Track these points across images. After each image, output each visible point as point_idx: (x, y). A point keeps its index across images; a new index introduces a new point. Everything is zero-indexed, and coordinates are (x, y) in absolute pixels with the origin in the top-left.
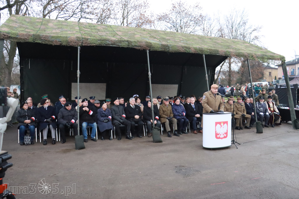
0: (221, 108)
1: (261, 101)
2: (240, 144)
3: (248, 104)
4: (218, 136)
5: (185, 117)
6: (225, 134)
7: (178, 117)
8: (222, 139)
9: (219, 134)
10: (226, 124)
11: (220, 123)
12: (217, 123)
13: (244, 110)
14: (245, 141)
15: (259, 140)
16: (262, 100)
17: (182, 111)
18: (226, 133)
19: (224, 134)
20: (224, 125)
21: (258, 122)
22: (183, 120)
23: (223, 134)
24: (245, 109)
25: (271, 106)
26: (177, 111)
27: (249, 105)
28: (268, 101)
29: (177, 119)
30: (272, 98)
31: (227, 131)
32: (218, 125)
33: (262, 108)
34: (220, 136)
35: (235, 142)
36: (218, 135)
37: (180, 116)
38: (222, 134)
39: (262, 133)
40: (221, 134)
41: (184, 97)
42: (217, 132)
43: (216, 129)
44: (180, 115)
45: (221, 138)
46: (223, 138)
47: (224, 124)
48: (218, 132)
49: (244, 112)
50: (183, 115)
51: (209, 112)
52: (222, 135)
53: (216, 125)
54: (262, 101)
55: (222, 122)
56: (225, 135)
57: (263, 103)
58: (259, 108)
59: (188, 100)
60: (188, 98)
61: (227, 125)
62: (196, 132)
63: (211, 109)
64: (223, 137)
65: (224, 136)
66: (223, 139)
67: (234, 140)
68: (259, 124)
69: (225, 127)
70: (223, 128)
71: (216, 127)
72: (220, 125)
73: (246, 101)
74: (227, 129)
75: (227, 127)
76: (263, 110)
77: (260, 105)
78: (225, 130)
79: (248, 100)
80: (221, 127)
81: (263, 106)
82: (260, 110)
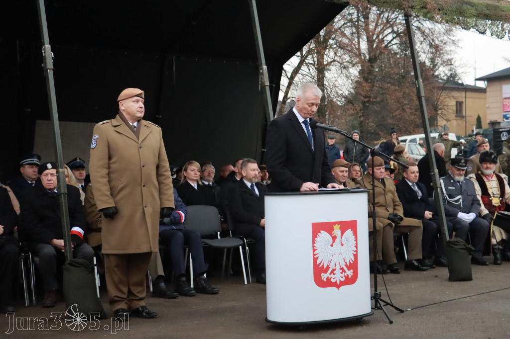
2: (402, 311)
3: (410, 184)
4: (324, 276)
6: (349, 268)
8: (338, 287)
9: (328, 268)
10: (349, 232)
11: (328, 227)
12: (317, 228)
13: (394, 201)
14: (417, 305)
18: (353, 266)
19: (345, 268)
20: (342, 234)
21: (453, 240)
23: (342, 269)
24: (398, 199)
25: (490, 191)
27: (416, 188)
28: (483, 173)
31: (356, 256)
32: (324, 235)
33: (460, 197)
34: (333, 276)
35: (382, 304)
36: (325, 271)
38: (338, 267)
39: (469, 278)
40: (334, 270)
42: (318, 262)
43: (314, 250)
45: (335, 285)
46: (342, 284)
48: (323, 259)
49: (397, 208)
52: (338, 271)
53: (315, 236)
55: (335, 223)
56: (350, 273)
58: (451, 196)
59: (189, 171)
61: (355, 234)
64: (343, 279)
65: (347, 277)
66: (342, 288)
67: (380, 295)
68: (455, 247)
69: (347, 241)
70: (342, 245)
71: (314, 243)
72: (330, 233)
73: (407, 173)
74: (355, 249)
75: (355, 242)
76: (463, 202)
77: (453, 186)
78: (348, 253)
79: (414, 172)
80: (334, 241)
81: (464, 191)
82: (454, 201)
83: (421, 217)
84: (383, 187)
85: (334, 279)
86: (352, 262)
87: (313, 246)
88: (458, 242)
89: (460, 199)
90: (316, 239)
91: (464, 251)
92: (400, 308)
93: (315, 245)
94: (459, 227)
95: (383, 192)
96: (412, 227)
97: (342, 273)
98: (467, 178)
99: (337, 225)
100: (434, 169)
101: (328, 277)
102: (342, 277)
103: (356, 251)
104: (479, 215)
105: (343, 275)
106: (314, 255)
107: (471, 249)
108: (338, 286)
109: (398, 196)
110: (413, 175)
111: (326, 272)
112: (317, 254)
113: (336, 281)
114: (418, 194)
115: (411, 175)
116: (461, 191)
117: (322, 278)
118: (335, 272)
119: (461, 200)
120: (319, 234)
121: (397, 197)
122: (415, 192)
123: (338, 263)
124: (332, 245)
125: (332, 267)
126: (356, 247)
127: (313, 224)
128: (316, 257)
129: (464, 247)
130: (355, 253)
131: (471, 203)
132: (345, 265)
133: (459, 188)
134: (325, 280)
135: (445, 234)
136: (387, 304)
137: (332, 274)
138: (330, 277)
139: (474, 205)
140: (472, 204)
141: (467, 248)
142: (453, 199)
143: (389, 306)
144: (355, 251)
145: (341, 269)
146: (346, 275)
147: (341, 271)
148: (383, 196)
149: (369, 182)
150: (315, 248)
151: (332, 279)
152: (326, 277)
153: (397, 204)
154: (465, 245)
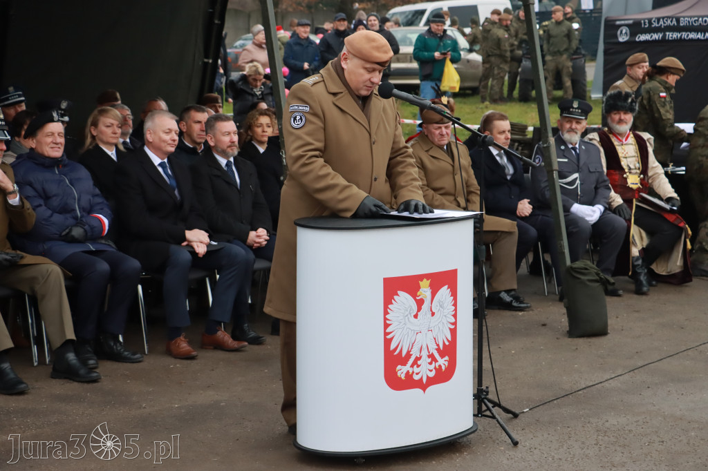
0: (402, 180)
1: (571, 130)
2: (516, 416)
3: (495, 152)
4: (402, 371)
5: (110, 247)
6: (442, 357)
7: (70, 250)
8: (424, 387)
9: (409, 355)
10: (444, 292)
11: (409, 284)
12: (393, 286)
15: (613, 383)
16: (578, 121)
17: (85, 203)
18: (449, 350)
19: (437, 355)
20: (433, 295)
21: (578, 264)
22: (104, 266)
23: (431, 356)
25: (624, 163)
26: (55, 202)
27: (504, 161)
28: (611, 131)
29: (62, 264)
30: (631, 110)
31: (453, 332)
32: (403, 299)
33: (576, 175)
34: (416, 370)
35: (490, 405)
36: (404, 361)
37: (72, 240)
38: (425, 353)
39: (602, 332)
40: (418, 359)
41: (64, 105)
42: (392, 347)
43: (386, 326)
44: (77, 232)
45: (420, 384)
46: (432, 381)
47: (434, 293)
48: (402, 341)
50: (93, 234)
51: (349, 214)
52: (425, 361)
53: (388, 300)
54: (574, 125)
55: (421, 277)
56: (443, 362)
57: (582, 142)
59: (102, 127)
60: (103, 112)
61: (454, 294)
62: (183, 345)
63: (357, 195)
64: (432, 374)
65: (438, 370)
66: (431, 389)
67: (487, 393)
68: (583, 277)
69: (441, 306)
70: (433, 314)
71: (386, 313)
72: (414, 294)
73: (492, 134)
74: (453, 320)
75: (454, 308)
76: (581, 184)
77: (565, 157)
78: (441, 328)
79: (504, 132)
80: (419, 309)
81: (584, 164)
82: (566, 184)
83: (511, 213)
84: (450, 161)
85: (417, 374)
86: (447, 343)
87: (385, 319)
88: (586, 269)
89: (576, 179)
90: (390, 306)
91: (597, 284)
92: (513, 410)
93: (387, 316)
94: (574, 230)
95: (451, 168)
96: (499, 234)
97: (430, 363)
98: (586, 139)
99: (425, 280)
100: (547, 137)
101: (408, 372)
102: (431, 371)
103: (455, 324)
104: (609, 208)
105: (432, 367)
106: (386, 334)
107: (608, 281)
108: (422, 385)
109: (475, 174)
110: (502, 137)
111: (405, 364)
112: (391, 332)
113: (422, 377)
114: (506, 171)
115: (499, 136)
116: (578, 166)
117: (399, 374)
118: (419, 362)
119: (578, 181)
120: (395, 297)
121: (474, 176)
122: (502, 168)
123: (424, 346)
124: (416, 316)
125: (415, 353)
126: (455, 316)
127: (385, 280)
128: (389, 337)
129: (597, 278)
130: (453, 327)
131: (594, 186)
132: (436, 349)
133: (575, 161)
134: (403, 377)
135: (564, 253)
136: (496, 404)
137: (416, 366)
138: (411, 372)
139: (600, 191)
140: (596, 188)
141: (600, 278)
142: (564, 181)
143: (496, 408)
144: (452, 324)
145: (429, 356)
146: (437, 367)
147: (430, 360)
148: (452, 176)
149: (427, 151)
150: (388, 322)
151: (414, 375)
152: (405, 372)
153: (472, 189)
154: (598, 274)
